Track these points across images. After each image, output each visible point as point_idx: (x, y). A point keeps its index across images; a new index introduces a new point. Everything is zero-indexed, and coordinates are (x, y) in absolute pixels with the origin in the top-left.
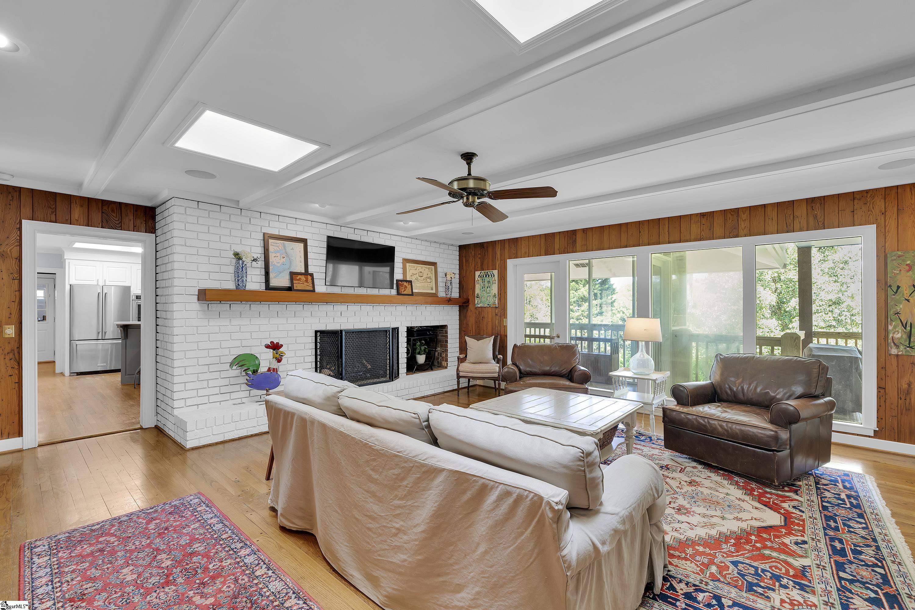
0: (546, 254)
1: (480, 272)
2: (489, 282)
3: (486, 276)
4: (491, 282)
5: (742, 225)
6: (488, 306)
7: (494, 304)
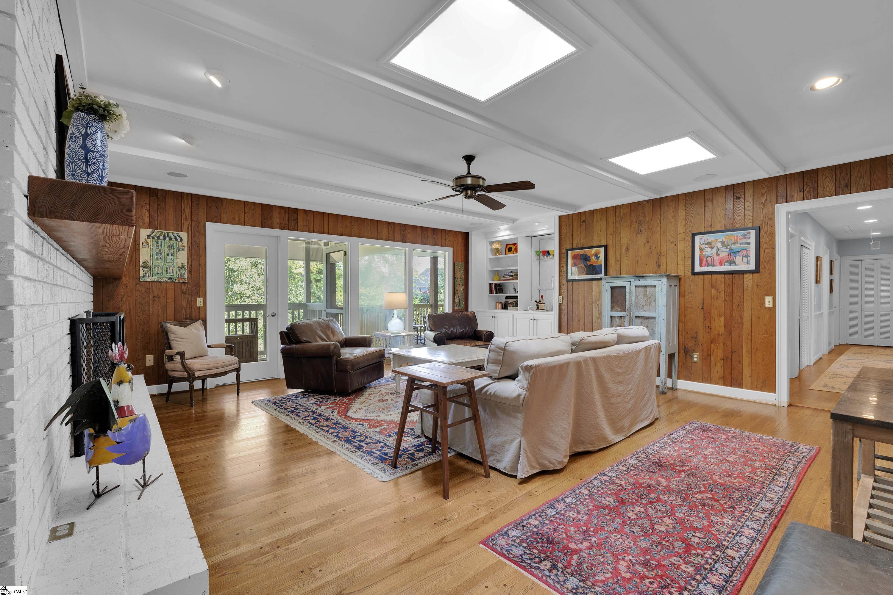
0: (263, 226)
1: (151, 230)
2: (170, 247)
3: (164, 238)
4: (176, 248)
5: (408, 236)
6: (169, 281)
7: (182, 277)
